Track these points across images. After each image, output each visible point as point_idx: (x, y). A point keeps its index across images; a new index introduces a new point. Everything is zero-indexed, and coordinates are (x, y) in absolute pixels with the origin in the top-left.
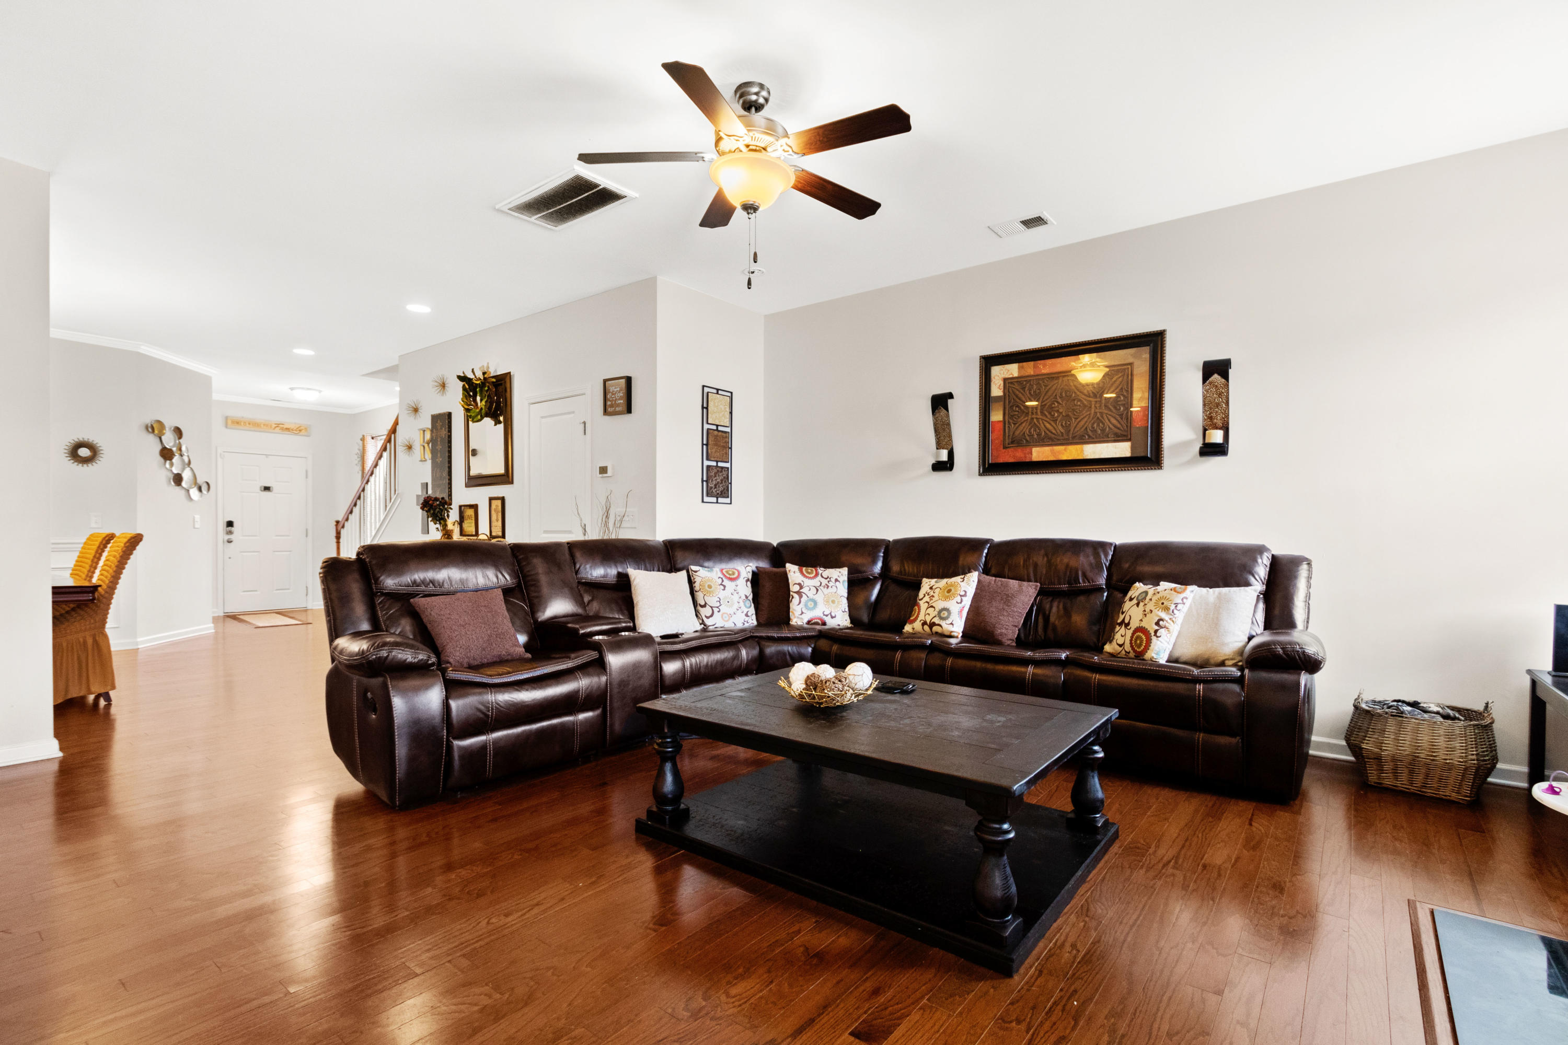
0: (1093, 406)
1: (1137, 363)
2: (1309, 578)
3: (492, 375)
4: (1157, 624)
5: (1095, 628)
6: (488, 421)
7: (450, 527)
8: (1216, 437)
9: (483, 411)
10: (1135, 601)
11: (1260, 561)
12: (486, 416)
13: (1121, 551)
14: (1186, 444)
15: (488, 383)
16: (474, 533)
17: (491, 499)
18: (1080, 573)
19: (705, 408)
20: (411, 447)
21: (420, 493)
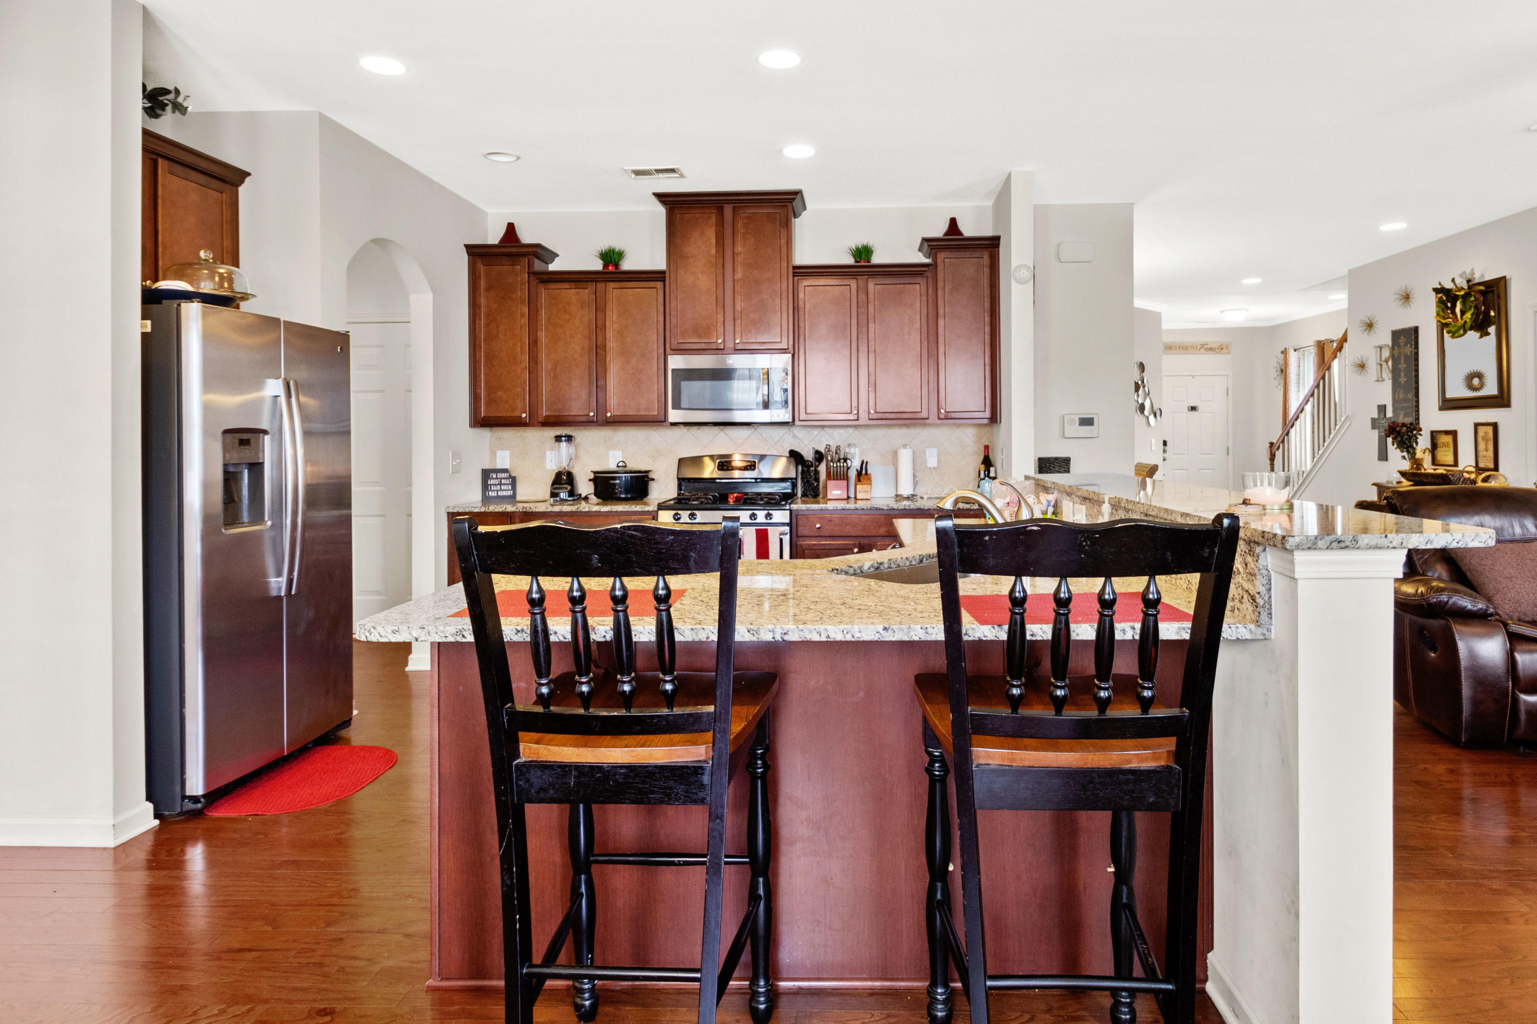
3: (1476, 281)
6: (1473, 335)
7: (1419, 455)
9: (1469, 324)
12: (1470, 329)
15: (1474, 291)
16: (1452, 463)
17: (1477, 425)
20: (1362, 366)
21: (1376, 416)
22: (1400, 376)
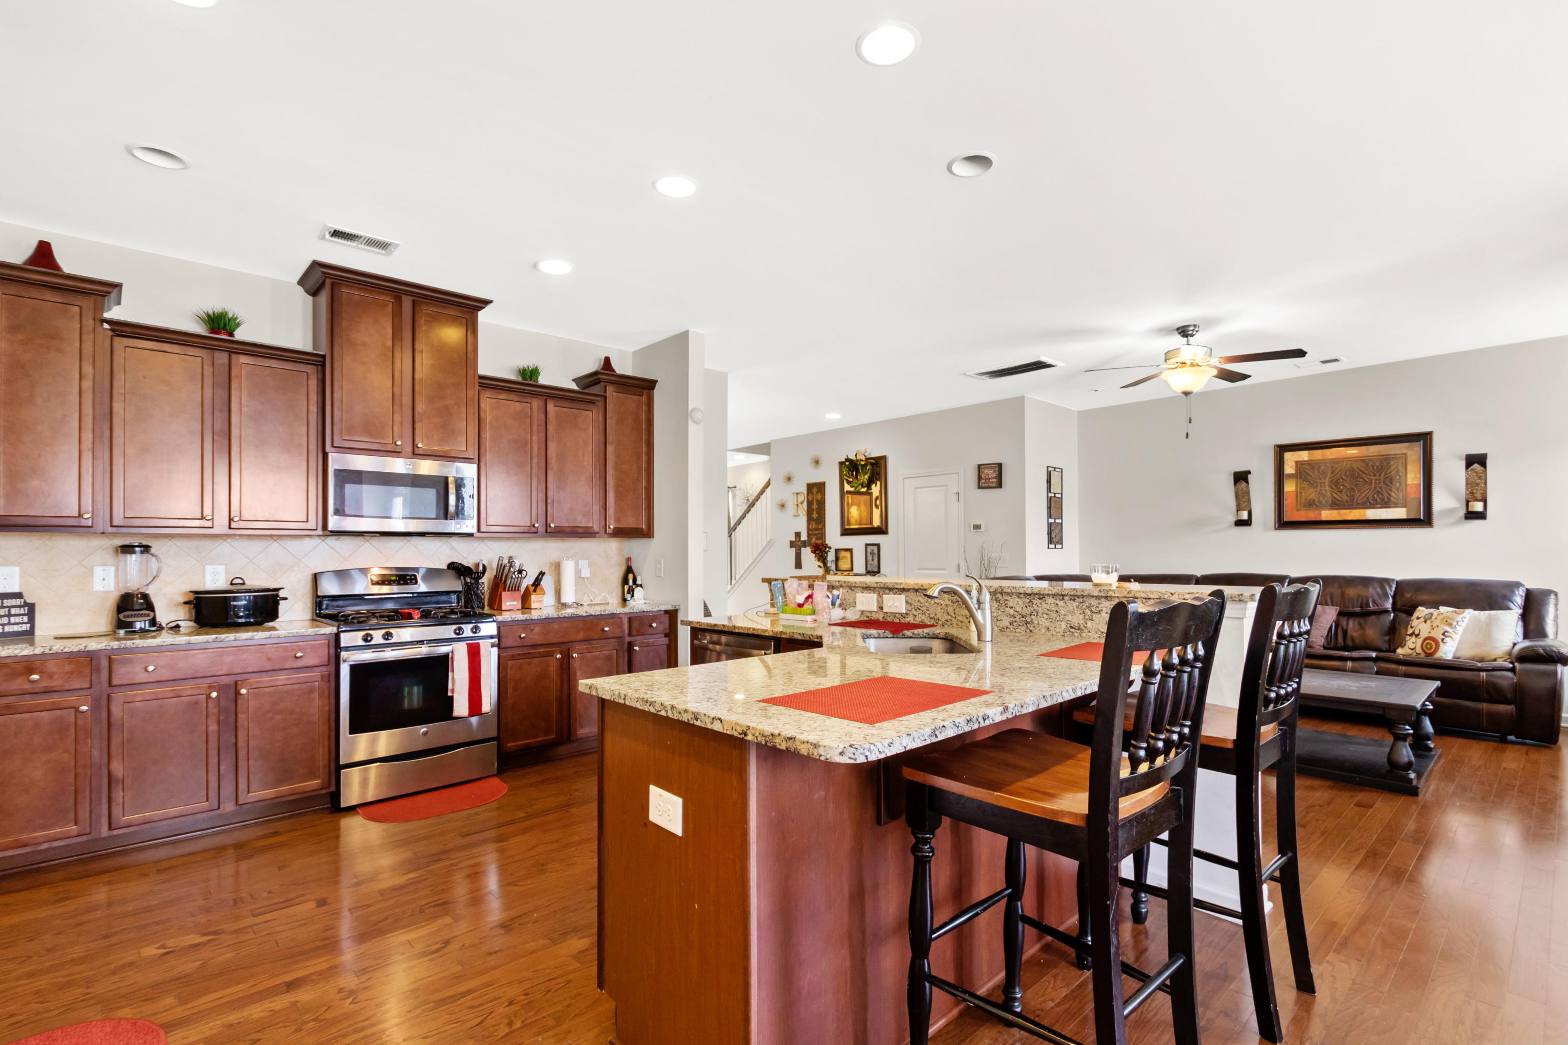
0: (1373, 482)
1: (1409, 453)
2: (1556, 605)
3: (868, 457)
4: (1443, 634)
5: (1387, 638)
7: (829, 564)
8: (1478, 507)
10: (1422, 620)
11: (1517, 592)
13: (1402, 586)
14: (1451, 511)
15: (869, 463)
16: (850, 569)
17: (866, 546)
18: (1370, 601)
19: (1049, 482)
20: (783, 506)
21: (794, 539)
22: (813, 514)
